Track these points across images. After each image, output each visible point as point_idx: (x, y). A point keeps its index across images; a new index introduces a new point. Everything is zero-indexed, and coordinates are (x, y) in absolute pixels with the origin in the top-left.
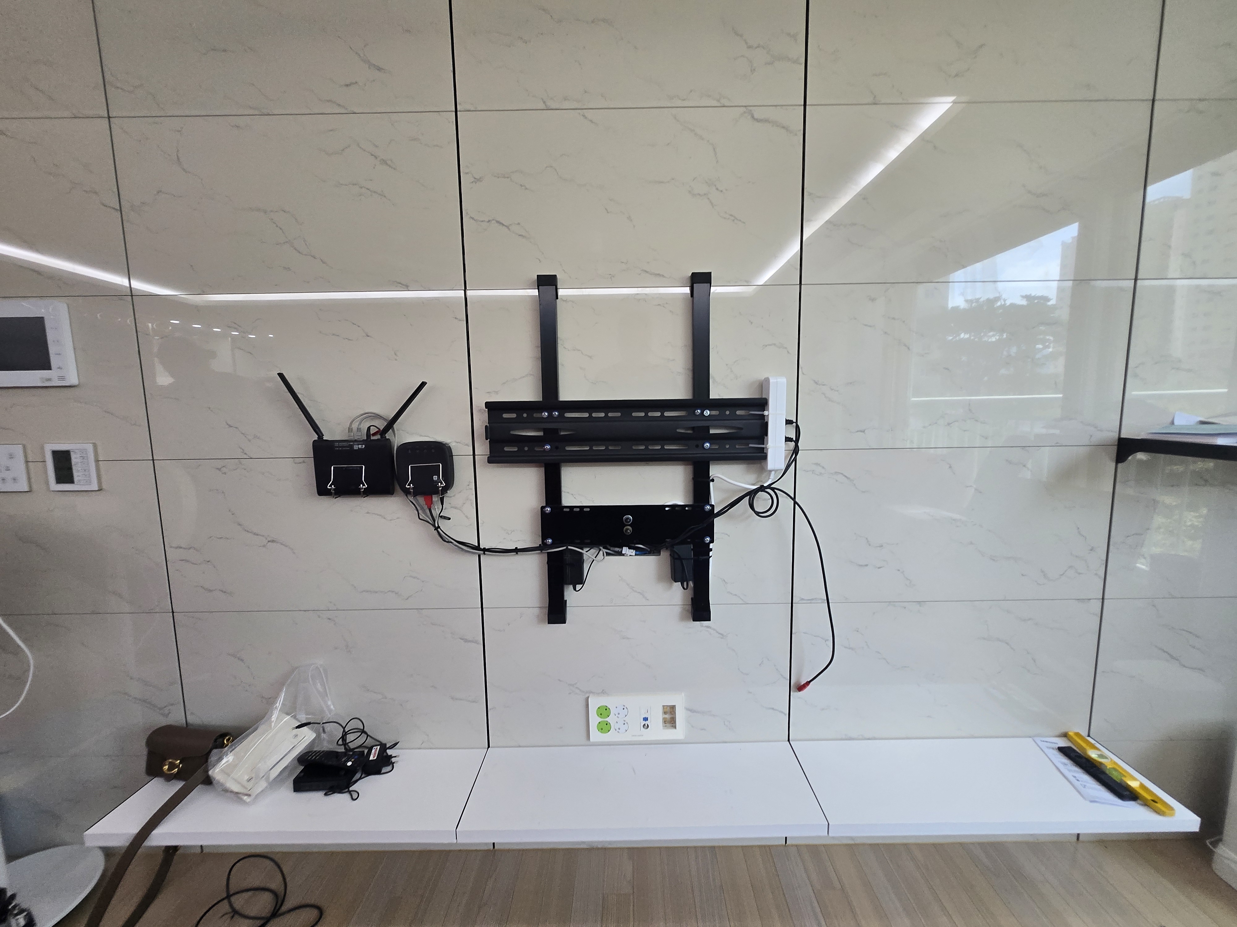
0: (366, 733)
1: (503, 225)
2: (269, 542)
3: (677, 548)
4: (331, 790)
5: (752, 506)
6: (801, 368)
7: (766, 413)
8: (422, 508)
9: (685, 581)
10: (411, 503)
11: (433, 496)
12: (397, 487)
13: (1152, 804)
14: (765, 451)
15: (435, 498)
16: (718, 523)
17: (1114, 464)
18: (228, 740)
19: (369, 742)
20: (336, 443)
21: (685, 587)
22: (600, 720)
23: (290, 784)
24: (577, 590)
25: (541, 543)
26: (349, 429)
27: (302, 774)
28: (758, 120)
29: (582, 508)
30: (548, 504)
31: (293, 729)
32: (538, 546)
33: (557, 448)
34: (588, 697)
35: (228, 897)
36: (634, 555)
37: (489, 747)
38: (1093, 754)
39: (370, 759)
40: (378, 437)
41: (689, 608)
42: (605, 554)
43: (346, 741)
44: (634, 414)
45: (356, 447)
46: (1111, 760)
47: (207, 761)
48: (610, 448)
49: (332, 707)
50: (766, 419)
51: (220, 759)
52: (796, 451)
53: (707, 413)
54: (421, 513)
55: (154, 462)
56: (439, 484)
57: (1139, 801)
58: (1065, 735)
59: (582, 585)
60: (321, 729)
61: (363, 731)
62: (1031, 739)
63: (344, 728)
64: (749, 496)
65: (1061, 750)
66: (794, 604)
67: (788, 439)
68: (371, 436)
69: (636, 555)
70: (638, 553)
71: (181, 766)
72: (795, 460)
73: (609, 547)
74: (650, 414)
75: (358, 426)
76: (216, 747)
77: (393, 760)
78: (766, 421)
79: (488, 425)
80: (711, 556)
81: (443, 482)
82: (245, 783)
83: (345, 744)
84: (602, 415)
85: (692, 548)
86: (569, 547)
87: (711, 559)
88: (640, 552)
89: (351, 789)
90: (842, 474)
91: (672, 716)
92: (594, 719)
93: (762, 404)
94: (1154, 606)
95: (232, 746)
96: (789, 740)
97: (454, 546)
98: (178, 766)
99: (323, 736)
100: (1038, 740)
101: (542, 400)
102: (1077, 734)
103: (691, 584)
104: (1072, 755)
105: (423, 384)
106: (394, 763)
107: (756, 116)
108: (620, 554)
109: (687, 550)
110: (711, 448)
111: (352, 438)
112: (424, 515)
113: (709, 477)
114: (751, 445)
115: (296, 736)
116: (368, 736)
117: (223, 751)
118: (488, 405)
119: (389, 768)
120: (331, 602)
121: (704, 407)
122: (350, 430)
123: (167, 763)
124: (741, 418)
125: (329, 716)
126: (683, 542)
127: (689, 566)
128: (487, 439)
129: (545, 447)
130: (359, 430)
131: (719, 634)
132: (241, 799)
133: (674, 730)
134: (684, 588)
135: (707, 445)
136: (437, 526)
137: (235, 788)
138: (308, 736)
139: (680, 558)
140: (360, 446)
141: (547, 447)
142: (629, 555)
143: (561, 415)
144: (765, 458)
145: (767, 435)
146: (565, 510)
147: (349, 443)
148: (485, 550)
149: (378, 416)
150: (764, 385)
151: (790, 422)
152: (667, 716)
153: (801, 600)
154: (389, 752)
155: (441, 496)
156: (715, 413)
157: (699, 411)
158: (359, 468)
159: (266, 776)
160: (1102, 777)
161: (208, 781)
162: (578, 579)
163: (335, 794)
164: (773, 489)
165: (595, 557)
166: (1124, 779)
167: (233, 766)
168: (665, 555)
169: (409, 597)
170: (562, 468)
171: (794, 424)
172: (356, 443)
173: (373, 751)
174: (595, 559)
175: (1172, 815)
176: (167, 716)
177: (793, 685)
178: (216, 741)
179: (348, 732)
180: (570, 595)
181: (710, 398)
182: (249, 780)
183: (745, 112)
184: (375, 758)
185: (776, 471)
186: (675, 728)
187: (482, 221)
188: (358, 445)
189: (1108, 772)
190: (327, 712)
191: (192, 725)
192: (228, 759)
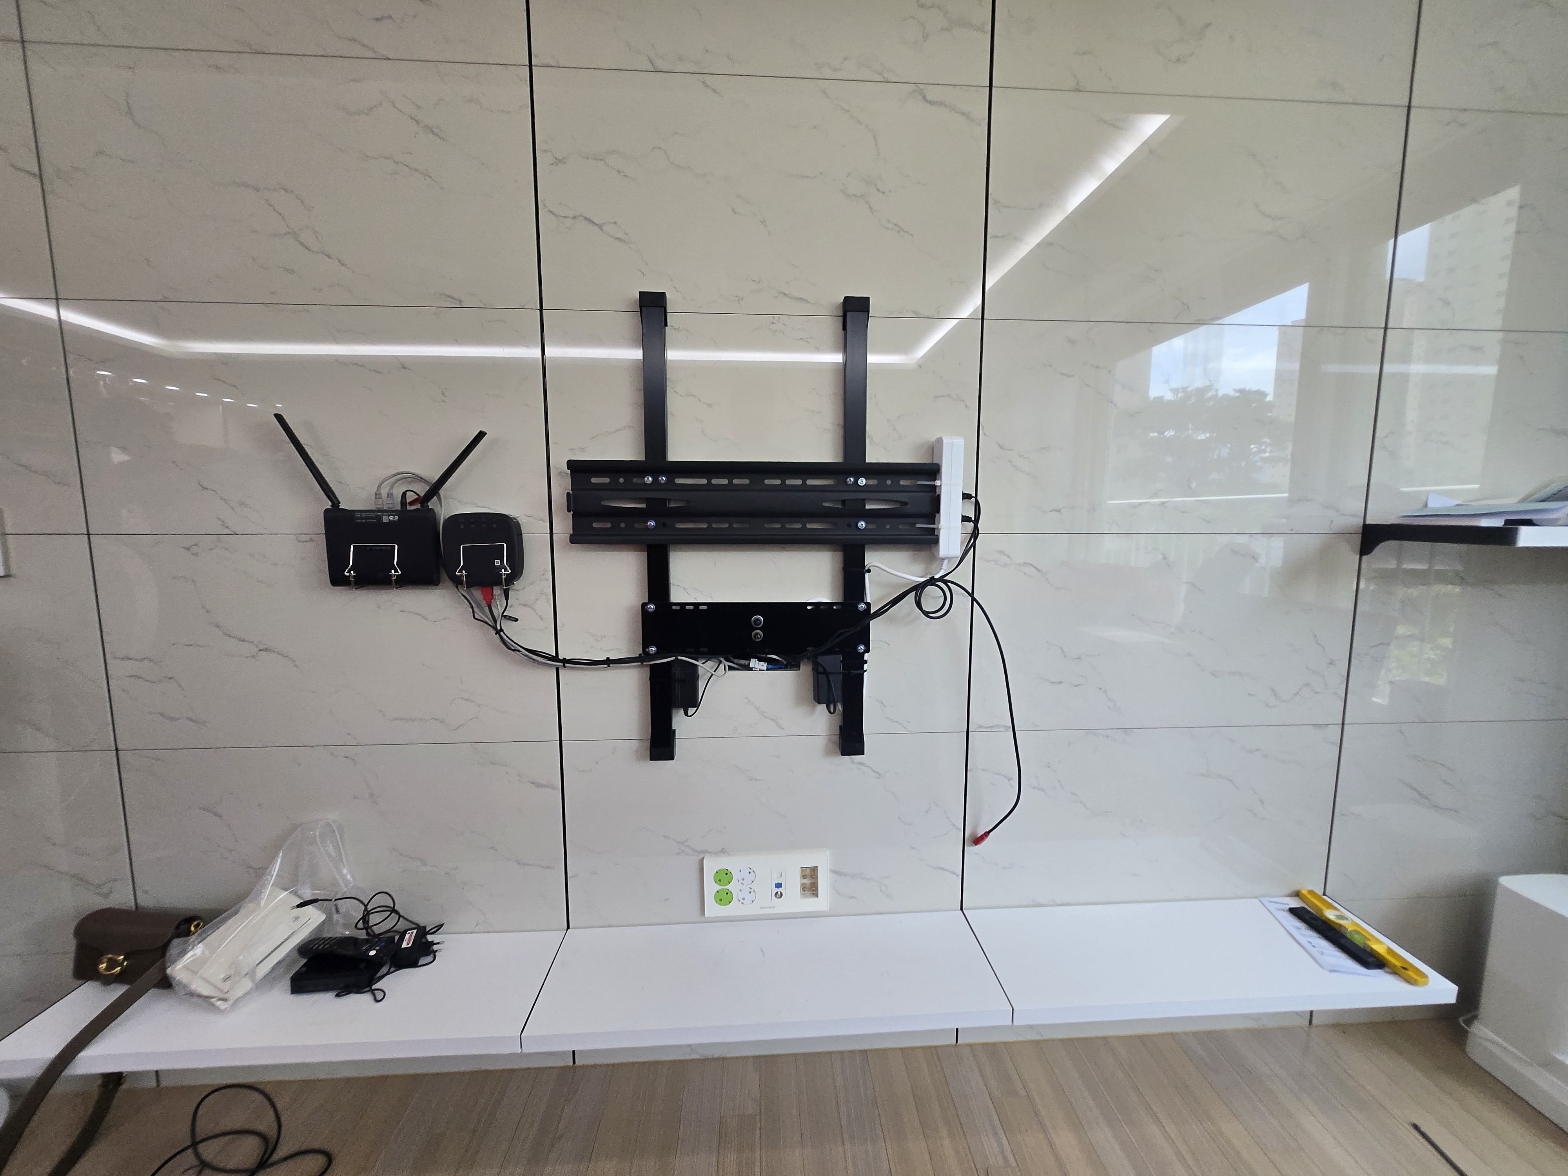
0: (397, 912)
1: (593, 222)
2: (260, 650)
3: (821, 659)
4: (344, 990)
5: (919, 605)
6: (983, 427)
7: (938, 483)
8: (479, 606)
9: (831, 703)
10: (463, 598)
11: (494, 588)
12: (444, 576)
13: (1401, 972)
14: (936, 534)
15: (497, 591)
16: (875, 626)
17: (1358, 556)
18: (197, 926)
19: (402, 925)
20: (357, 514)
21: (832, 710)
22: (720, 888)
23: (286, 983)
24: (689, 715)
25: (641, 652)
26: (376, 494)
27: (304, 969)
28: (930, 102)
29: (697, 605)
30: (651, 600)
31: (293, 908)
32: (638, 656)
33: (664, 525)
34: (703, 858)
35: (194, 1144)
36: (765, 668)
37: (568, 928)
38: (1330, 915)
39: (403, 947)
40: (418, 506)
41: (837, 738)
42: (727, 668)
43: (368, 922)
44: (767, 482)
45: (385, 519)
46: (1352, 921)
47: (163, 955)
48: (735, 526)
49: (349, 877)
50: (937, 491)
51: (184, 952)
52: (975, 534)
53: (862, 482)
54: (478, 612)
55: (89, 539)
56: (503, 570)
57: (1386, 969)
58: (1297, 894)
59: (696, 708)
60: (334, 908)
61: (393, 910)
62: (1256, 900)
63: (366, 906)
64: (915, 592)
65: (1292, 911)
66: (970, 733)
67: (965, 519)
68: (408, 505)
69: (768, 669)
70: (770, 666)
71: (125, 964)
72: (974, 545)
73: (732, 659)
74: (788, 482)
75: (389, 490)
76: (178, 936)
77: (435, 947)
78: (937, 494)
79: (571, 492)
80: (866, 671)
81: (508, 568)
82: (221, 985)
83: (367, 927)
84: (725, 481)
85: (841, 659)
86: (680, 658)
87: (865, 674)
88: (773, 665)
89: (374, 987)
90: (1032, 565)
91: (813, 881)
92: (711, 888)
93: (933, 471)
94: (1402, 733)
95: (200, 935)
96: (962, 909)
97: (522, 656)
98: (121, 964)
99: (336, 916)
100: (1265, 900)
101: (643, 459)
102: (1311, 892)
103: (840, 707)
104: (1307, 917)
105: (481, 435)
106: (436, 951)
107: (929, 98)
108: (747, 668)
109: (834, 662)
110: (867, 527)
111: (380, 507)
112: (480, 614)
113: (864, 567)
114: (918, 526)
115: (297, 918)
116: (400, 916)
117: (190, 939)
118: (573, 465)
119: (429, 958)
120: (349, 734)
121: (858, 474)
122: (378, 495)
123: (105, 960)
124: (904, 490)
125: (344, 891)
126: (830, 652)
127: (837, 683)
128: (569, 511)
129: (649, 524)
130: (390, 495)
131: (875, 772)
132: (213, 1005)
133: (816, 899)
134: (830, 712)
135: (862, 525)
136: (499, 628)
137: (205, 991)
138: (314, 917)
139: (826, 673)
140: (391, 518)
141: (650, 524)
142: (758, 669)
143: (670, 481)
144: (936, 541)
145: (938, 512)
146: (674, 607)
147: (376, 514)
148: (565, 661)
149: (419, 479)
150: (936, 447)
151: (968, 497)
152: (807, 881)
153: (979, 728)
154: (430, 938)
155: (504, 588)
156: (872, 482)
157: (852, 479)
158: (389, 548)
159: (251, 974)
160: (1343, 941)
161: (166, 983)
162: (691, 701)
163: (351, 995)
164: (946, 582)
165: (715, 671)
166: (1368, 942)
167: (201, 962)
168: (806, 669)
169: (459, 726)
170: (671, 553)
171: (973, 499)
172: (385, 514)
173: (407, 936)
174: (714, 673)
175: (1426, 984)
176: (106, 896)
177: (968, 839)
178: (178, 927)
179: (372, 912)
180: (680, 722)
181: (867, 462)
182: (226, 979)
183: (914, 91)
184: (410, 945)
185: (950, 559)
186: (818, 897)
187: (565, 217)
188: (389, 516)
189: (1348, 935)
190: (343, 885)
191: (143, 908)
192: (197, 951)
